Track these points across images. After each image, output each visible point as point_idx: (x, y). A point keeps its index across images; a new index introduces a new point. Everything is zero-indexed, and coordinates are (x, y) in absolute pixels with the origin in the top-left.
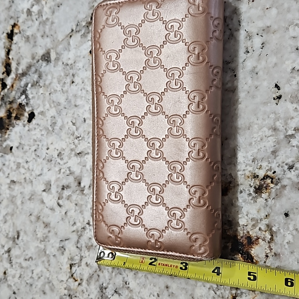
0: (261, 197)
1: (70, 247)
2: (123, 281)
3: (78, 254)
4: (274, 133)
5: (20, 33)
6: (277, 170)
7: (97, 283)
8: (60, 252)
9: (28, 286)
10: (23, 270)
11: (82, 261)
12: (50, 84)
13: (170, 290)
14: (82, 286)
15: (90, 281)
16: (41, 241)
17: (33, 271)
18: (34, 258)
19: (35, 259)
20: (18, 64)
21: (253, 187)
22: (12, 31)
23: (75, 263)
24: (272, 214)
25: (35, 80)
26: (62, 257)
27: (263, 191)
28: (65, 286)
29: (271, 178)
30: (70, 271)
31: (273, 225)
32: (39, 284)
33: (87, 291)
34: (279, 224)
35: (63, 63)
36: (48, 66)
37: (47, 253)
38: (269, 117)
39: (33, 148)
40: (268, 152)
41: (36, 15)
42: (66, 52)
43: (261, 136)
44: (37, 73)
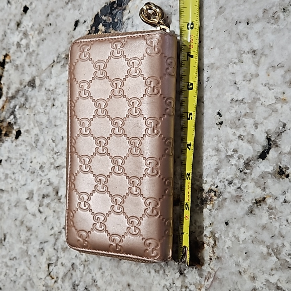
0: (206, 208)
1: (49, 248)
2: (92, 280)
3: (55, 254)
4: (217, 153)
5: (11, 62)
6: (219, 184)
7: (71, 281)
8: (40, 253)
9: (12, 283)
10: (8, 268)
11: (58, 261)
12: (34, 106)
13: (131, 288)
14: (58, 283)
15: (65, 279)
16: (24, 243)
17: (16, 269)
18: (17, 258)
19: (19, 259)
20: (9, 88)
21: (200, 199)
22: (4, 60)
23: (52, 262)
24: (215, 223)
25: (22, 102)
26: (42, 257)
27: (208, 203)
28: (43, 283)
29: (214, 191)
30: (47, 269)
31: (216, 232)
32: (22, 281)
33: (62, 288)
34: (221, 232)
35: (46, 89)
36: (33, 91)
37: (29, 253)
38: (213, 140)
39: (19, 161)
40: (212, 170)
41: (24, 47)
42: (48, 80)
43: (207, 156)
44: (24, 96)
